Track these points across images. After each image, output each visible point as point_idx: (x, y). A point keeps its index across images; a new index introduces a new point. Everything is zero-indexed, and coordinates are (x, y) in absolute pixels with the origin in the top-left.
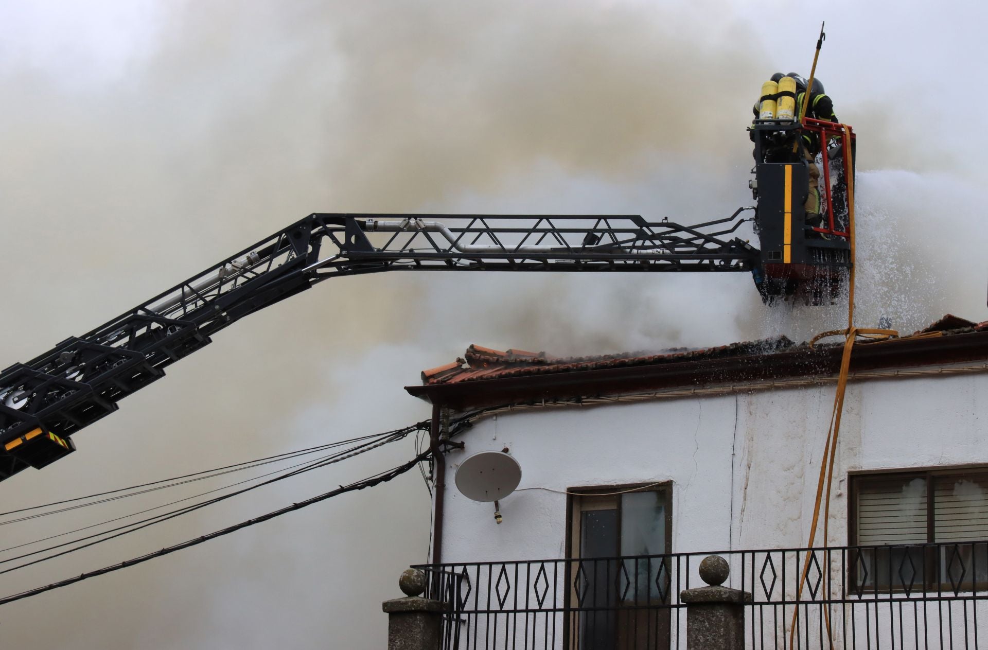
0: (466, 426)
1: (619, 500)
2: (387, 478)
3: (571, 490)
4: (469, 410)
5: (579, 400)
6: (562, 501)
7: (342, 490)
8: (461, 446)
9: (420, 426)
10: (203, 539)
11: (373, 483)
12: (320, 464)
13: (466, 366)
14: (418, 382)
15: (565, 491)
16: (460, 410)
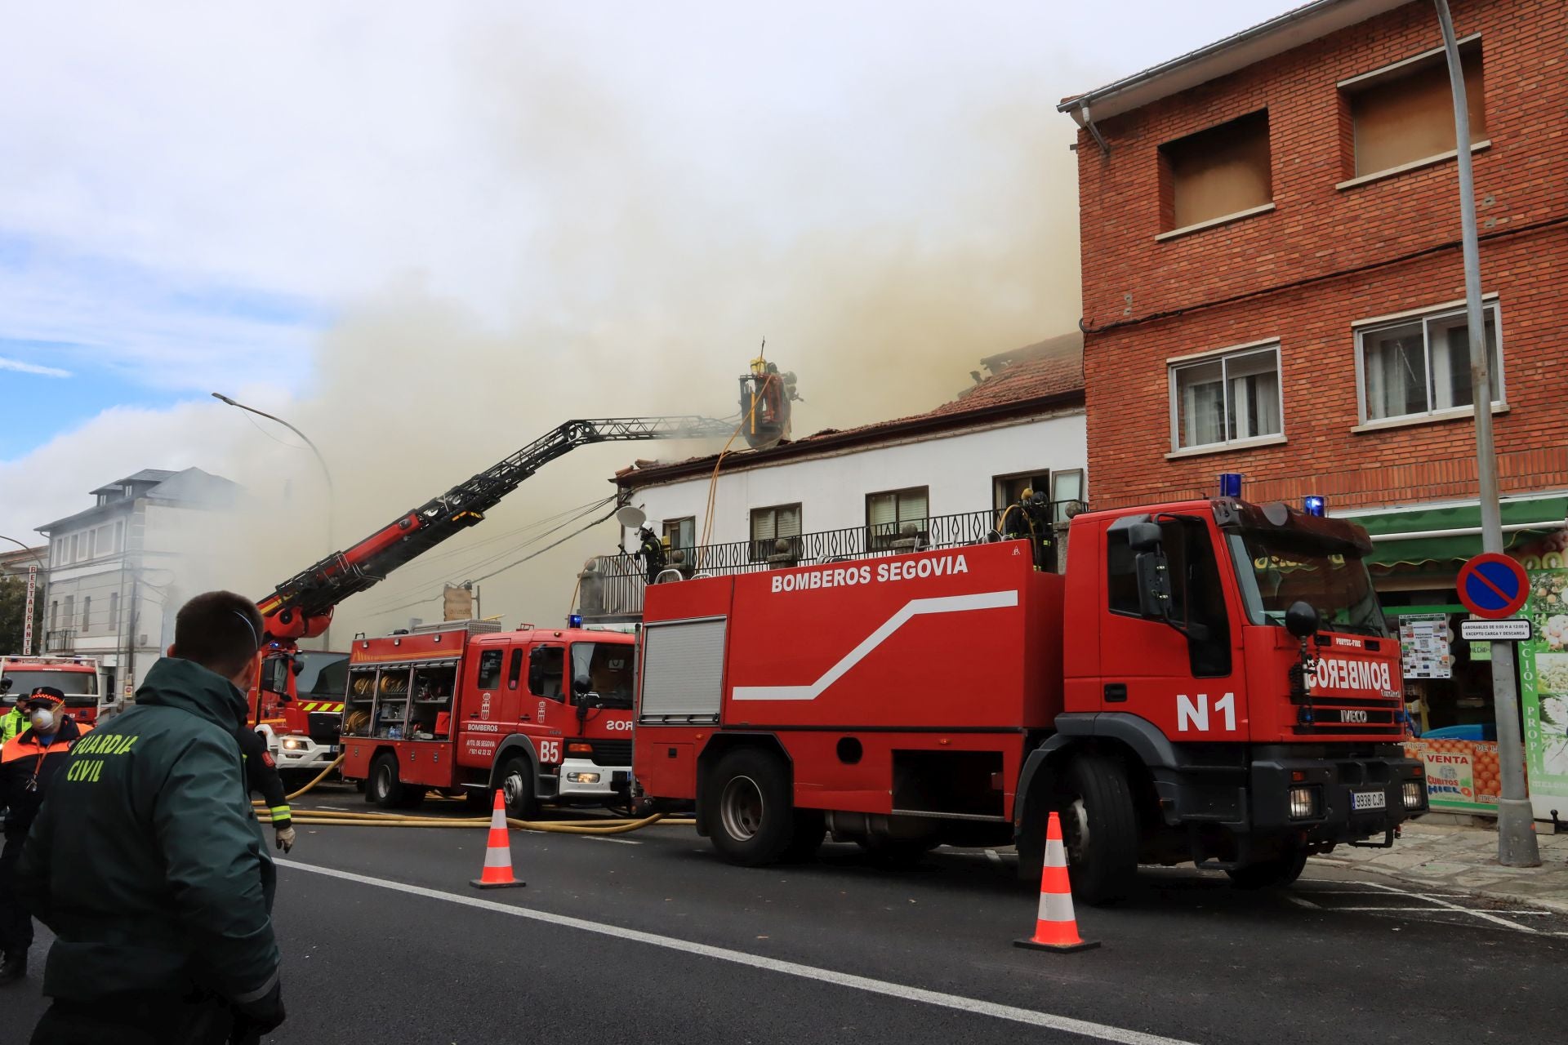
0: (630, 495)
1: (679, 524)
2: (607, 518)
3: (664, 521)
4: (632, 488)
5: (665, 482)
6: (661, 525)
7: (592, 525)
8: (629, 504)
9: (616, 496)
10: (550, 547)
11: (602, 520)
12: (586, 513)
13: (636, 468)
14: (615, 477)
15: (661, 521)
16: (629, 487)
